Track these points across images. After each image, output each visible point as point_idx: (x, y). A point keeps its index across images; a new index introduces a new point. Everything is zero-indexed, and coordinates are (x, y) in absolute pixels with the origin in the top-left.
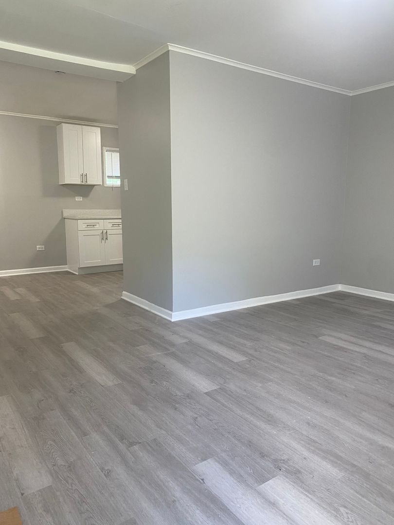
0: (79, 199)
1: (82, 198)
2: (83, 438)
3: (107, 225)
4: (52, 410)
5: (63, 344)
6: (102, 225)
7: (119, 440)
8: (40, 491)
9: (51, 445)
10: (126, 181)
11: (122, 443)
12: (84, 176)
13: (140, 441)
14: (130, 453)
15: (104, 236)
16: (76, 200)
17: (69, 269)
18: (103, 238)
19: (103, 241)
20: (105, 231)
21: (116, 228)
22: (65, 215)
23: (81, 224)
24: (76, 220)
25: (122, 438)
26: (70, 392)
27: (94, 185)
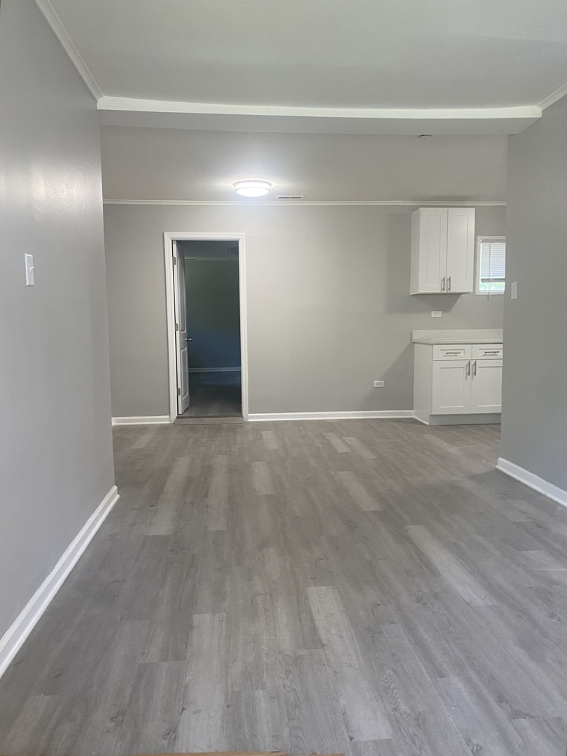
0: (436, 315)
1: (440, 312)
2: (438, 679)
3: (477, 353)
4: (392, 623)
5: (408, 527)
6: (468, 353)
7: (496, 702)
8: (375, 741)
9: (390, 676)
10: (514, 285)
11: (500, 707)
12: (446, 281)
13: (532, 714)
14: (516, 728)
15: (471, 369)
16: (433, 316)
17: (417, 416)
18: (469, 373)
19: (469, 377)
20: (473, 362)
21: (490, 357)
22: (415, 338)
23: (438, 352)
24: (431, 344)
25: (501, 700)
26: (418, 601)
27: (461, 294)
